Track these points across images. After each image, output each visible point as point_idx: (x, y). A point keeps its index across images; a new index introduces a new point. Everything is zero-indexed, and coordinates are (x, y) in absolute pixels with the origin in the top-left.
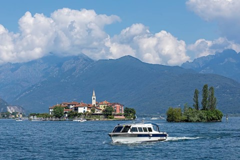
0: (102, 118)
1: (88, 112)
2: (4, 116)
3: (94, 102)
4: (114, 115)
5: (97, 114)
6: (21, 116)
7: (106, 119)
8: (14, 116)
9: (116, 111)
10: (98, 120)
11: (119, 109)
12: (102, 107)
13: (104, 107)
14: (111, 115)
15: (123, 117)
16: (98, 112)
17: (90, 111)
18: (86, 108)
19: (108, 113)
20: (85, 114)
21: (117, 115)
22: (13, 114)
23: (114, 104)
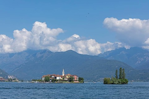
0: (68, 82)
1: (61, 79)
3: (63, 75)
4: (74, 81)
5: (66, 80)
6: (18, 80)
7: (70, 83)
8: (14, 81)
9: (74, 79)
10: (66, 83)
11: (76, 78)
12: (67, 77)
13: (68, 77)
14: (72, 81)
15: (78, 82)
16: (66, 79)
17: (62, 79)
18: (60, 77)
19: (71, 80)
20: (60, 80)
21: (75, 81)
22: (14, 79)
23: (74, 76)
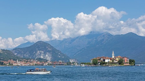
0: (117, 65)
1: (110, 62)
2: (68, 64)
3: (113, 57)
4: (124, 63)
5: (115, 63)
6: (77, 64)
7: (119, 65)
8: (73, 64)
9: (124, 61)
10: (115, 66)
11: (126, 60)
12: (117, 59)
13: (119, 59)
14: (122, 63)
15: (128, 64)
16: (116, 62)
17: (111, 61)
18: (109, 60)
19: (120, 62)
20: (109, 63)
21: (126, 63)
22: (73, 63)
23: (124, 58)
